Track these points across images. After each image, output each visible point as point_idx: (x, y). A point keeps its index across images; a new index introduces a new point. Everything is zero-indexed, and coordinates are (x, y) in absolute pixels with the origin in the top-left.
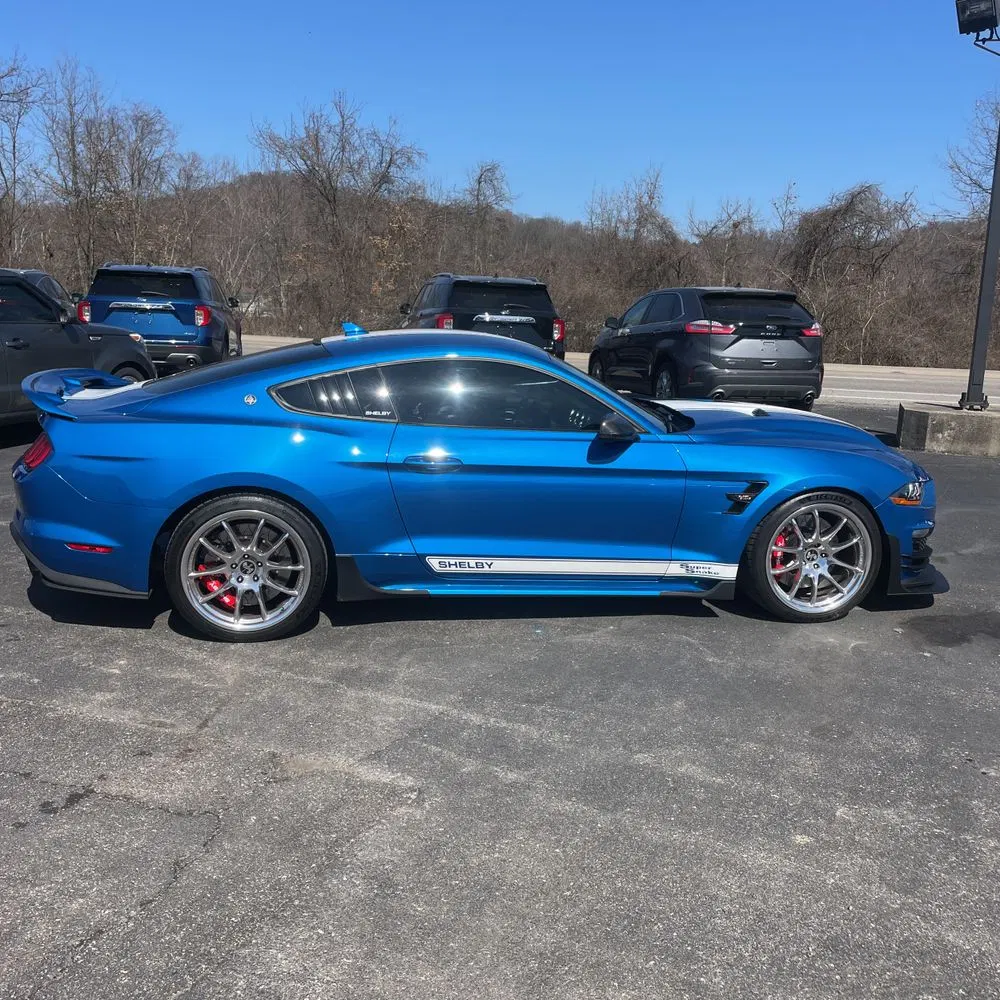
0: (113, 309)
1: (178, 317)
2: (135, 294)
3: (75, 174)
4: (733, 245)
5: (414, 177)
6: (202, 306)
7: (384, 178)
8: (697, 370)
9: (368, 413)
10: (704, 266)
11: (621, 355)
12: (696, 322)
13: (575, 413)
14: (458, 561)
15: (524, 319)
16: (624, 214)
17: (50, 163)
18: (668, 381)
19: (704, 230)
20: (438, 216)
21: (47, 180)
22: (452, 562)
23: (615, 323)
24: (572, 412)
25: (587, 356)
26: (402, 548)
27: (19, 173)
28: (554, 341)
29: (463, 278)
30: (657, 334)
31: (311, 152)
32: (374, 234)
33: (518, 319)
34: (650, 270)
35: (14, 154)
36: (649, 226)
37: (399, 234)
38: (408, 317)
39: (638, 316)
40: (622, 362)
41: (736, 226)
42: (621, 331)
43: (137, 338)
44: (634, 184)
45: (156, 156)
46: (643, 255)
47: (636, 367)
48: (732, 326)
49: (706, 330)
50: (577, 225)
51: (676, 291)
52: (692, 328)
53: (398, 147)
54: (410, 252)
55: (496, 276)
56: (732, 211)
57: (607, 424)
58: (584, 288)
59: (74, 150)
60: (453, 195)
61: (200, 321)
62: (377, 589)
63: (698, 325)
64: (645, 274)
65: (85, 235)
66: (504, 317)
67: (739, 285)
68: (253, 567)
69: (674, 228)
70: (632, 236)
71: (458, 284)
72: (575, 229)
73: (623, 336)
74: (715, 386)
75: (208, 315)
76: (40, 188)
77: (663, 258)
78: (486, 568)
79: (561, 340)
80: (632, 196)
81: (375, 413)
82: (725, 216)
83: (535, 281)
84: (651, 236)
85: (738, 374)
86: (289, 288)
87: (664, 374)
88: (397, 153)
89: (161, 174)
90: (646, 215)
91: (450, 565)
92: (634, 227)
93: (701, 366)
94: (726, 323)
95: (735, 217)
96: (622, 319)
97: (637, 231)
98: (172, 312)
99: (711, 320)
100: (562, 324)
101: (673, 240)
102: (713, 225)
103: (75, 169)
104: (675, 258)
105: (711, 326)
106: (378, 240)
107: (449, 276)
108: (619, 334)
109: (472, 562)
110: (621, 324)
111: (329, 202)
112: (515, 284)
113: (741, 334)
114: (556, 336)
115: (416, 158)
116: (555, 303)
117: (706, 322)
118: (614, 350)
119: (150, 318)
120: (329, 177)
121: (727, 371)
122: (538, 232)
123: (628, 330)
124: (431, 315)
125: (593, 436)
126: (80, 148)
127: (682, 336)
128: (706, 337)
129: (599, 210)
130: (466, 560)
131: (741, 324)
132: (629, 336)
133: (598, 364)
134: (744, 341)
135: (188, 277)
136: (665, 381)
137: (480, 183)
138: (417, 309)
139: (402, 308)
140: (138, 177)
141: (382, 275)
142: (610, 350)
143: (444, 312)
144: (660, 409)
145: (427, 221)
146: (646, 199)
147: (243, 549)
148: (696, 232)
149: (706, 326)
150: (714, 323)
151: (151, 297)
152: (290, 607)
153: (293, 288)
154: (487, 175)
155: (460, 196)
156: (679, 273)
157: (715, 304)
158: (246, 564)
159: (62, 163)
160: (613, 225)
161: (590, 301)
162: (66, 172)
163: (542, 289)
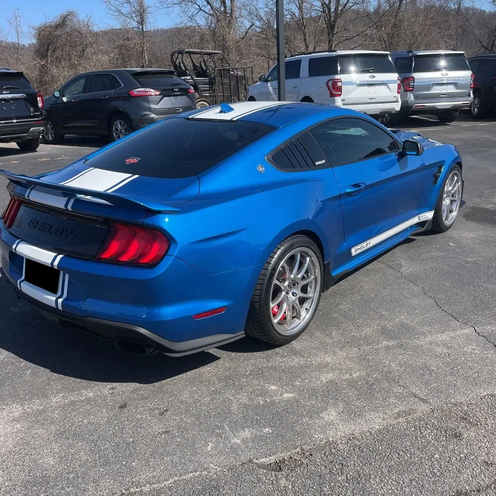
8: (144, 118)
9: (317, 163)
12: (137, 90)
15: (20, 95)
49: (144, 94)
52: (135, 93)
66: (7, 96)
81: (319, 163)
87: (118, 122)
93: (145, 115)
105: (146, 91)
113: (163, 95)
114: (40, 105)
121: (159, 116)
128: (145, 98)
134: (165, 98)
149: (143, 91)
150: (148, 89)
157: (142, 78)
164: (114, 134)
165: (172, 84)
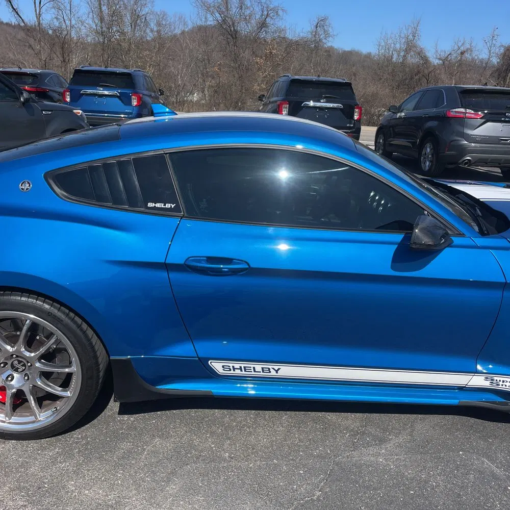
0: (83, 94)
1: (120, 99)
2: (95, 85)
3: (101, 23)
4: (460, 64)
5: (280, 24)
6: (136, 93)
7: (263, 25)
8: (452, 143)
9: (150, 205)
10: (443, 76)
11: (396, 130)
12: (455, 110)
13: (375, 196)
14: (243, 366)
15: (335, 105)
16: (398, 46)
17: (88, 17)
18: (431, 150)
19: (443, 55)
20: (291, 47)
21: (87, 26)
22: (237, 366)
23: (396, 109)
24: (372, 194)
25: (375, 129)
26: (183, 350)
27: (73, 22)
28: (355, 120)
29: (297, 77)
30: (425, 117)
31: (224, 10)
32: (256, 56)
33: (331, 105)
34: (412, 78)
35: (71, 11)
36: (412, 53)
37: (270, 56)
38: (263, 103)
39: (411, 105)
40: (398, 135)
41: (462, 53)
42: (399, 114)
43: (79, 113)
44: (404, 28)
45: (143, 13)
46: (407, 70)
47: (407, 139)
48: (480, 113)
49: (462, 115)
50: (370, 54)
51: (440, 88)
52: (452, 113)
53: (272, 6)
54: (275, 67)
55: (319, 76)
56: (461, 44)
57: (420, 230)
58: (371, 89)
59: (101, 8)
60: (302, 35)
61: (135, 103)
62: (152, 388)
63: (456, 112)
64: (407, 81)
65: (106, 56)
66: (322, 104)
67: (486, 84)
68: (24, 365)
69: (427, 53)
70: (401, 60)
71: (294, 82)
72: (368, 56)
73: (400, 118)
74: (465, 155)
75: (139, 99)
76: (84, 31)
77: (419, 72)
78: (273, 373)
79: (359, 120)
80: (403, 35)
81: (158, 205)
82: (456, 47)
83: (344, 80)
84: (413, 60)
85: (481, 147)
86: (210, 87)
87: (428, 145)
88: (271, 10)
89: (147, 23)
90: (410, 46)
91: (234, 369)
92: (402, 54)
93: (455, 140)
94: (476, 111)
95: (462, 48)
96: (400, 107)
97: (405, 56)
98: (118, 97)
99: (465, 108)
100: (360, 109)
101: (426, 60)
102: (449, 53)
103: (102, 20)
104: (426, 72)
105: (466, 113)
106: (258, 60)
107: (288, 76)
108: (398, 117)
109: (258, 367)
110: (400, 109)
111: (233, 38)
112: (331, 82)
113: (487, 119)
114: (356, 117)
115: (280, 12)
116: (356, 94)
117: (462, 110)
118: (393, 127)
119: (104, 100)
120: (233, 24)
121: (473, 145)
122: (347, 58)
123: (403, 114)
124: (276, 102)
125: (398, 237)
126: (104, 8)
127: (444, 120)
128: (461, 121)
129: (383, 44)
130: (251, 365)
131: (486, 112)
132: (405, 118)
133: (382, 136)
134: (489, 124)
135: (129, 75)
136: (428, 150)
137: (317, 27)
138: (268, 98)
139: (259, 97)
140: (134, 24)
141: (259, 80)
142: (390, 127)
143: (283, 100)
144: (461, 196)
145: (286, 50)
146: (411, 37)
147: (9, 348)
148: (439, 57)
149: (460, 112)
150: (468, 111)
151: (106, 87)
152: (63, 408)
153: (212, 87)
154: (321, 24)
155: (305, 35)
156: (427, 81)
157: (468, 97)
158: (16, 362)
159: (95, 16)
160: (391, 52)
161: (375, 96)
162: (97, 21)
163: (349, 85)
164: (422, 158)
165: (507, 107)
